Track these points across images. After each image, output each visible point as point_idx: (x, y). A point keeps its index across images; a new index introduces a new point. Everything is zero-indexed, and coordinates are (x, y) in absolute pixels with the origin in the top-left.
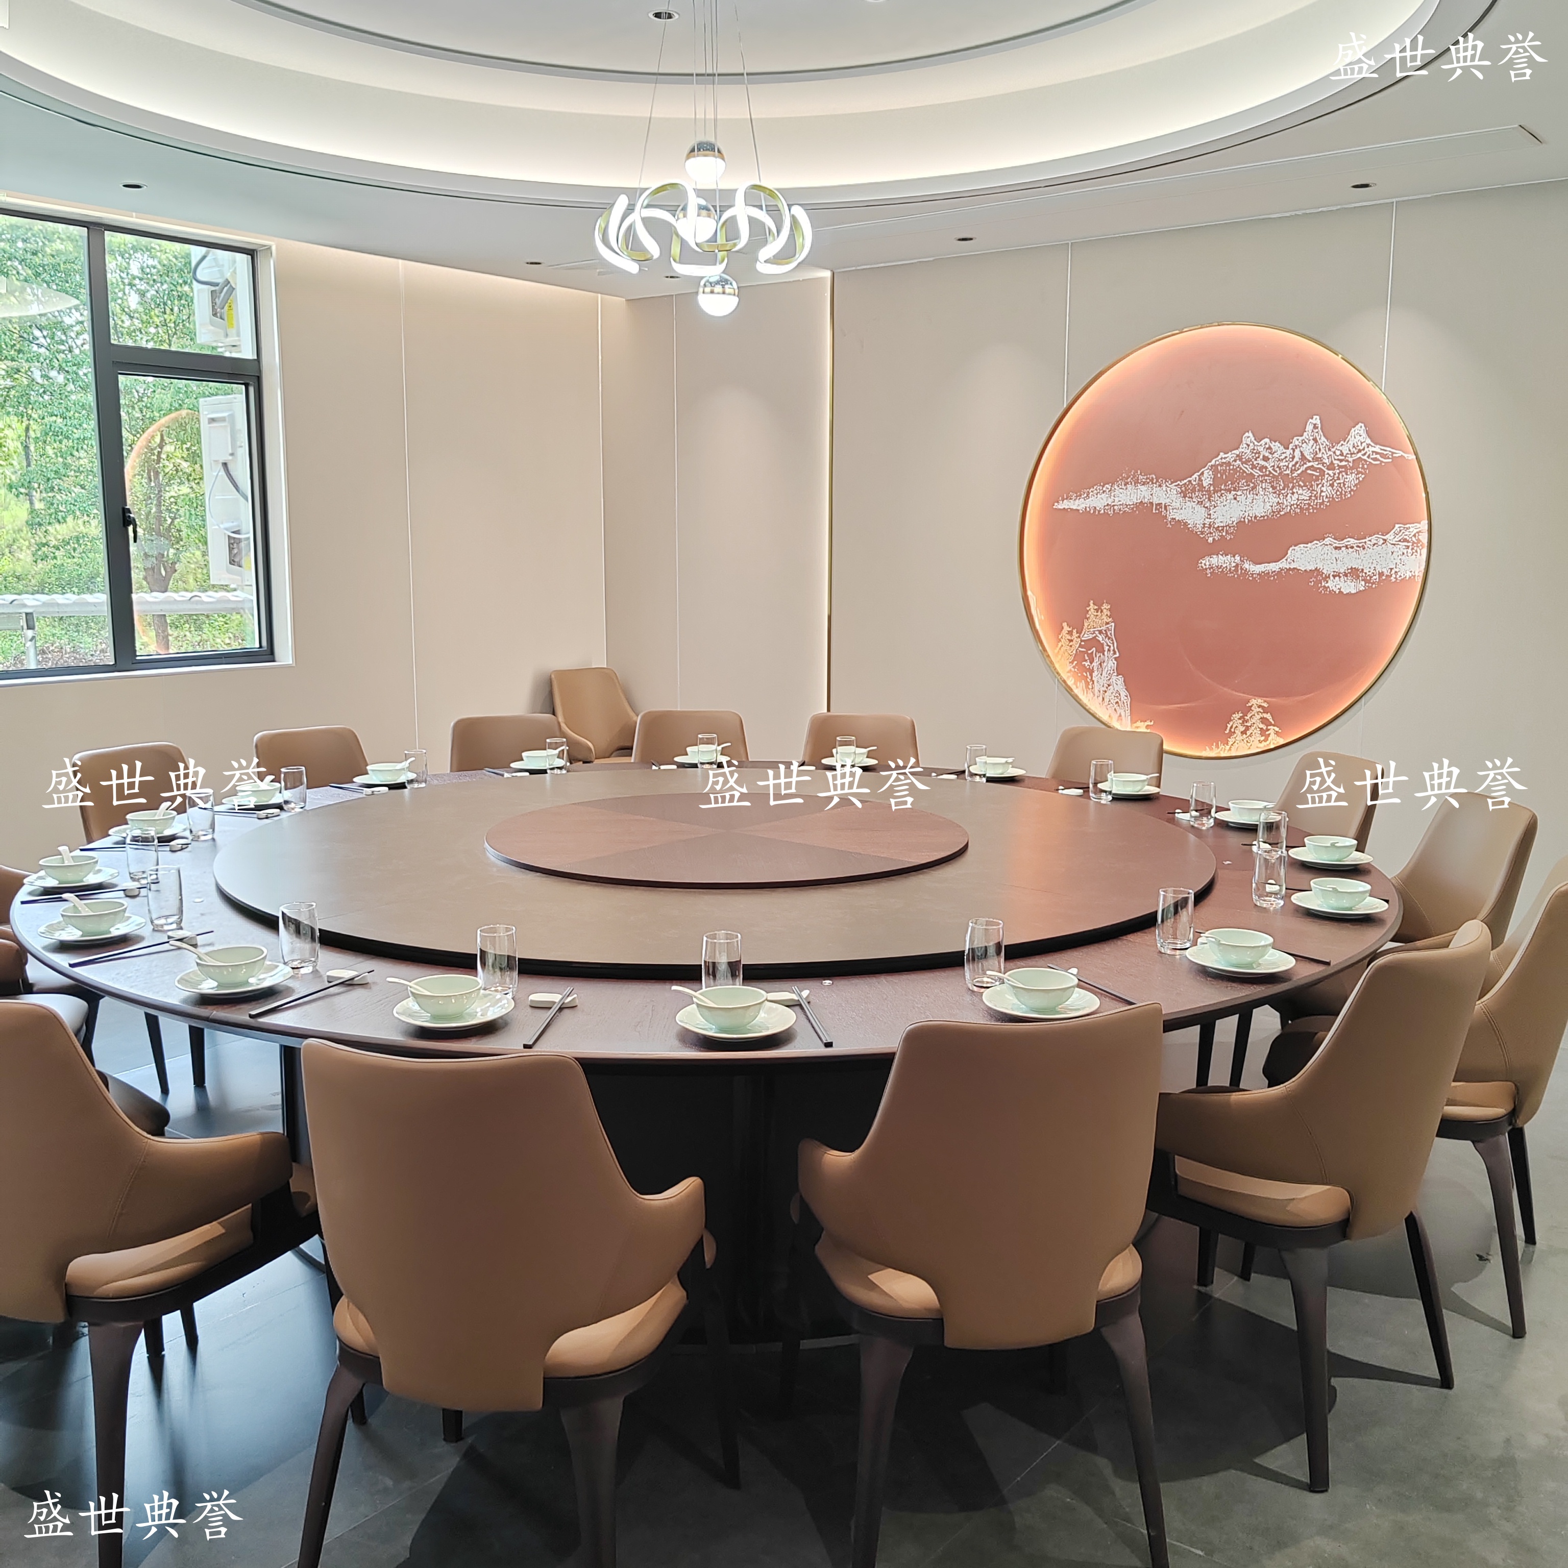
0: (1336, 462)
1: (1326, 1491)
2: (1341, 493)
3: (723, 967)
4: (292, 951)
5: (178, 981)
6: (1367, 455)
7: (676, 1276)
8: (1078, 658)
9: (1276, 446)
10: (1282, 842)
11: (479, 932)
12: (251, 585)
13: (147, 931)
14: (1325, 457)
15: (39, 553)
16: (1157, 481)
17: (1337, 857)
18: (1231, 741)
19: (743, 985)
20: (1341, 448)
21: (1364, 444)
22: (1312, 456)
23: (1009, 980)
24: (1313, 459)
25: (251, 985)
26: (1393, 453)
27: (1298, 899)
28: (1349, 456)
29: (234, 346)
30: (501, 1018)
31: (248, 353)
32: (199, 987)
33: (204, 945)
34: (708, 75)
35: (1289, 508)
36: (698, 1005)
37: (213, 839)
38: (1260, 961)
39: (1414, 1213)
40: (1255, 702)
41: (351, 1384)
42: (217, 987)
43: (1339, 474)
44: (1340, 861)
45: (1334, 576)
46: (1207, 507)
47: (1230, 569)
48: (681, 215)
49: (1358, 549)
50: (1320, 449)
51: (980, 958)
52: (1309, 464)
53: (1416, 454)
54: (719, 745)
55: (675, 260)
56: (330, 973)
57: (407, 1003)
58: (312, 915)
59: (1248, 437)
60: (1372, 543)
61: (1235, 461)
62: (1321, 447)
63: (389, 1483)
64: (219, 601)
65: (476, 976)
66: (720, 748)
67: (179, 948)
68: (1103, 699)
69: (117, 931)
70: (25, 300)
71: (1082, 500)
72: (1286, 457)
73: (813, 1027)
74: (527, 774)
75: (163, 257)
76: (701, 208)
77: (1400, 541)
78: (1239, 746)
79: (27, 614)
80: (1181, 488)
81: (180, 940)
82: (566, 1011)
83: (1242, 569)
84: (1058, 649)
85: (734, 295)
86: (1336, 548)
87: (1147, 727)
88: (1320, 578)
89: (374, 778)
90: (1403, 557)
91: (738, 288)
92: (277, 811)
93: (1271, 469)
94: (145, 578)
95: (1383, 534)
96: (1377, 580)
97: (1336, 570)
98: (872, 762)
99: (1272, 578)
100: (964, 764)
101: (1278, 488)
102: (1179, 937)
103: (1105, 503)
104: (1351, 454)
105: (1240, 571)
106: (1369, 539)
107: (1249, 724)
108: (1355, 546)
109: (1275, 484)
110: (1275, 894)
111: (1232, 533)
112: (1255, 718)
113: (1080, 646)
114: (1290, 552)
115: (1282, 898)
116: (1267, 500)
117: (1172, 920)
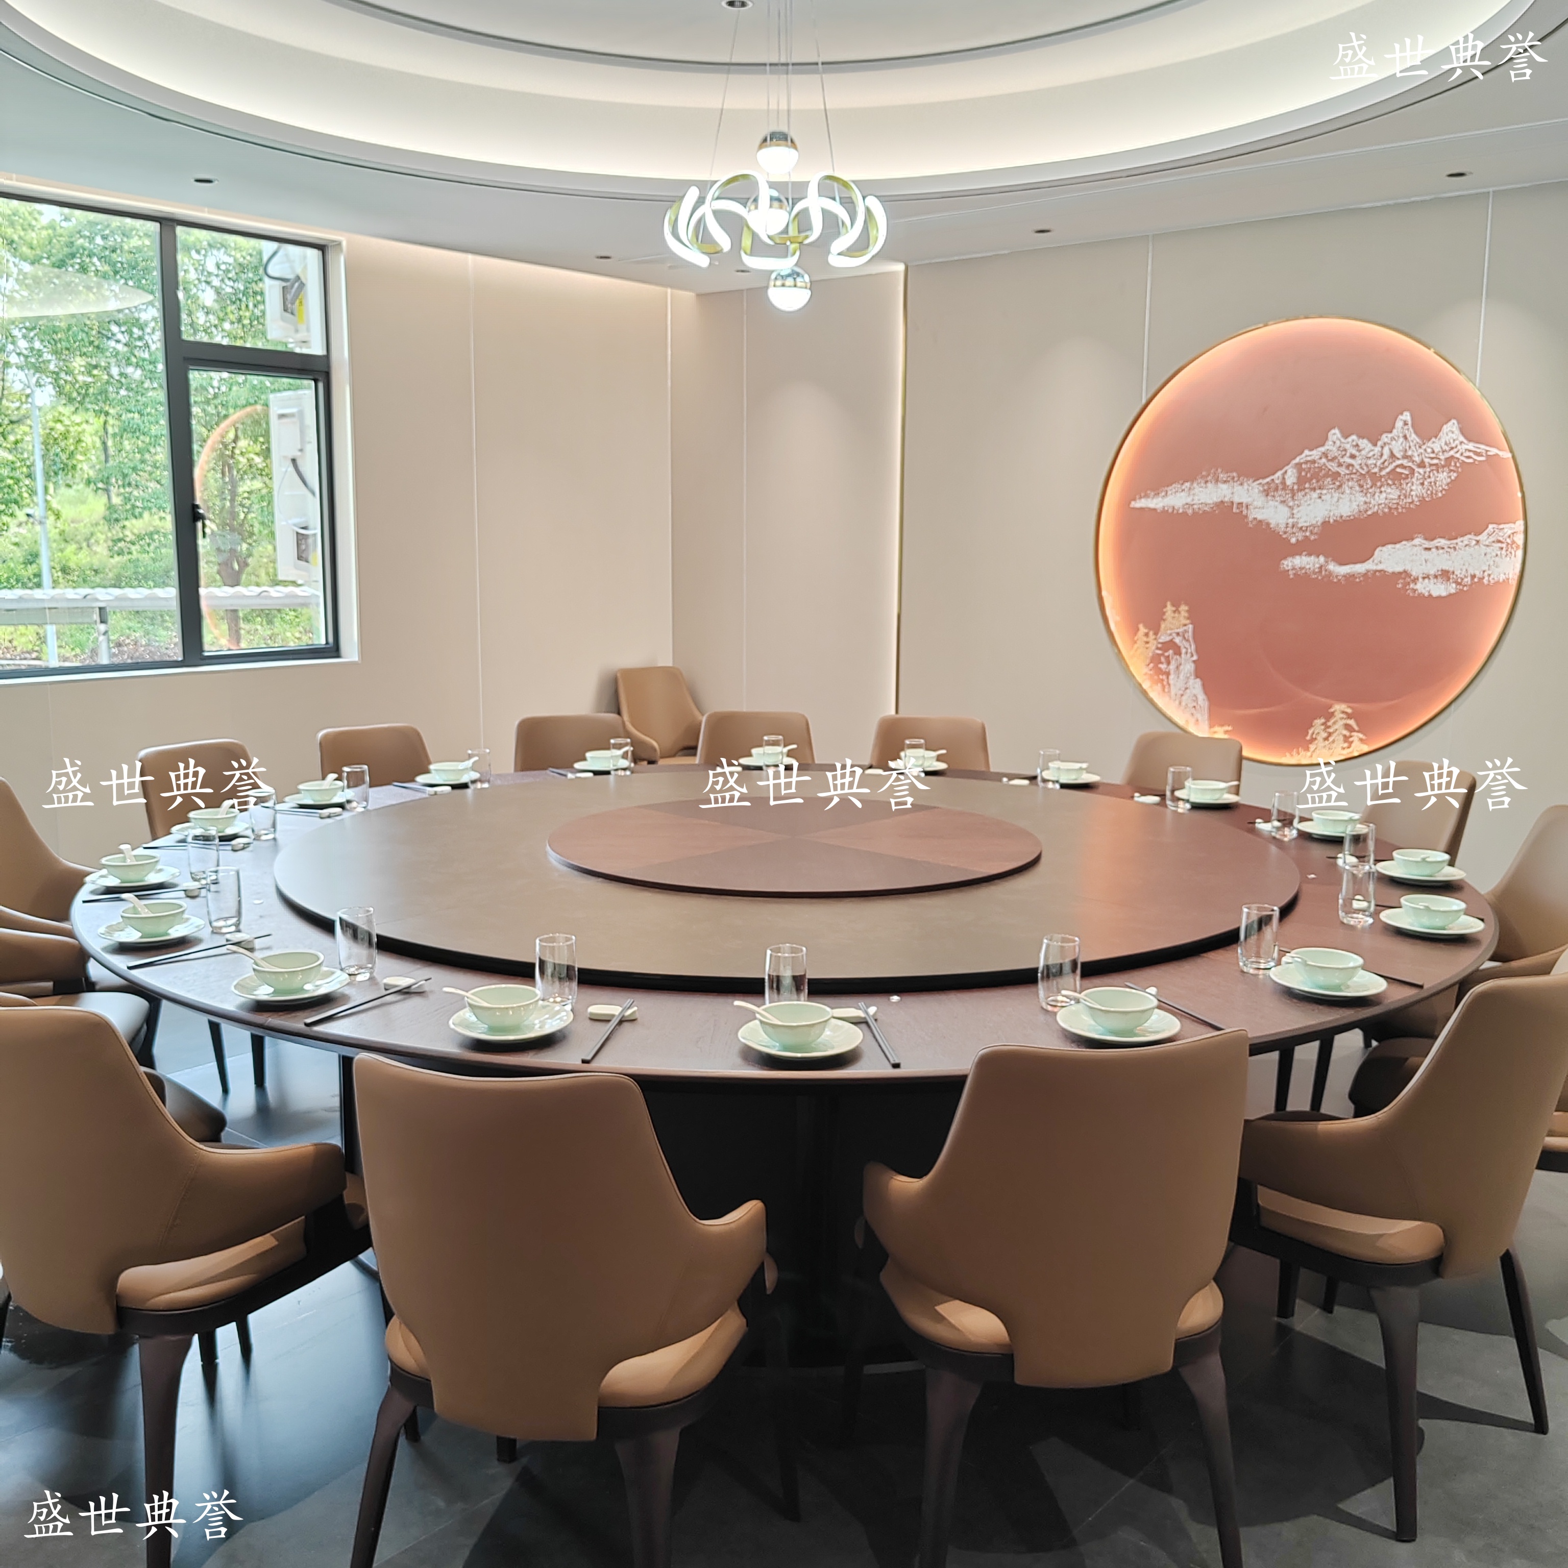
0: (1427, 460)
1: (1414, 1540)
2: (1432, 493)
3: (787, 982)
4: (349, 957)
5: (235, 987)
6: (1460, 453)
7: (736, 1304)
8: (1155, 660)
9: (1364, 443)
10: (1370, 855)
11: (538, 941)
12: (316, 581)
13: (205, 933)
14: (1416, 454)
15: (116, 548)
16: (1238, 480)
17: (1428, 872)
18: (1312, 747)
19: (808, 1001)
20: (1432, 446)
21: (1457, 442)
22: (1402, 454)
23: (1085, 1000)
24: (1403, 457)
25: (307, 991)
26: (1487, 451)
27: (1388, 917)
28: (1441, 454)
29: (304, 342)
30: (560, 1031)
31: (317, 349)
32: (255, 993)
33: (262, 949)
34: (783, 64)
35: (1376, 507)
36: (761, 1022)
37: (274, 839)
38: (1349, 983)
39: (1511, 1251)
40: (1339, 708)
41: (403, 1406)
42: (273, 993)
43: (1430, 472)
44: (1431, 876)
45: (1424, 578)
46: (1290, 507)
47: (1314, 571)
48: (753, 207)
49: (1449, 550)
50: (1410, 447)
51: (1055, 976)
52: (1399, 462)
53: (1511, 451)
54: (785, 746)
55: (746, 253)
56: (386, 981)
57: (464, 1014)
58: (370, 922)
59: (1334, 434)
60: (1464, 544)
61: (1321, 458)
62: (1411, 444)
63: (441, 1504)
64: (287, 596)
65: (534, 986)
66: (785, 750)
67: (235, 952)
68: (1180, 702)
69: (176, 932)
70: (103, 296)
71: (1160, 499)
72: (1374, 455)
73: (880, 1046)
74: (591, 775)
75: (238, 255)
76: (772, 199)
77: (1494, 542)
78: (1321, 753)
79: (100, 609)
80: (1263, 487)
81: (237, 944)
82: (626, 1025)
83: (1326, 570)
84: (1134, 651)
85: (806, 288)
86: (1426, 549)
87: (1226, 732)
88: (1408, 580)
89: (437, 777)
90: (1497, 559)
91: (811, 282)
92: (338, 810)
93: (1358, 467)
94: (219, 573)
95: (1475, 535)
96: (1469, 583)
97: (1425, 572)
98: (942, 766)
99: (1358, 580)
100: (1036, 769)
101: (1365, 487)
102: (1262, 956)
103: (1184, 502)
104: (1443, 452)
105: (1323, 573)
106: (1459, 540)
107: (1331, 730)
108: (1446, 547)
109: (1362, 482)
110: (1363, 911)
111: (1316, 534)
112: (1338, 724)
113: (1158, 648)
114: (1377, 552)
115: (1370, 916)
116: (1353, 499)
117: (1255, 937)
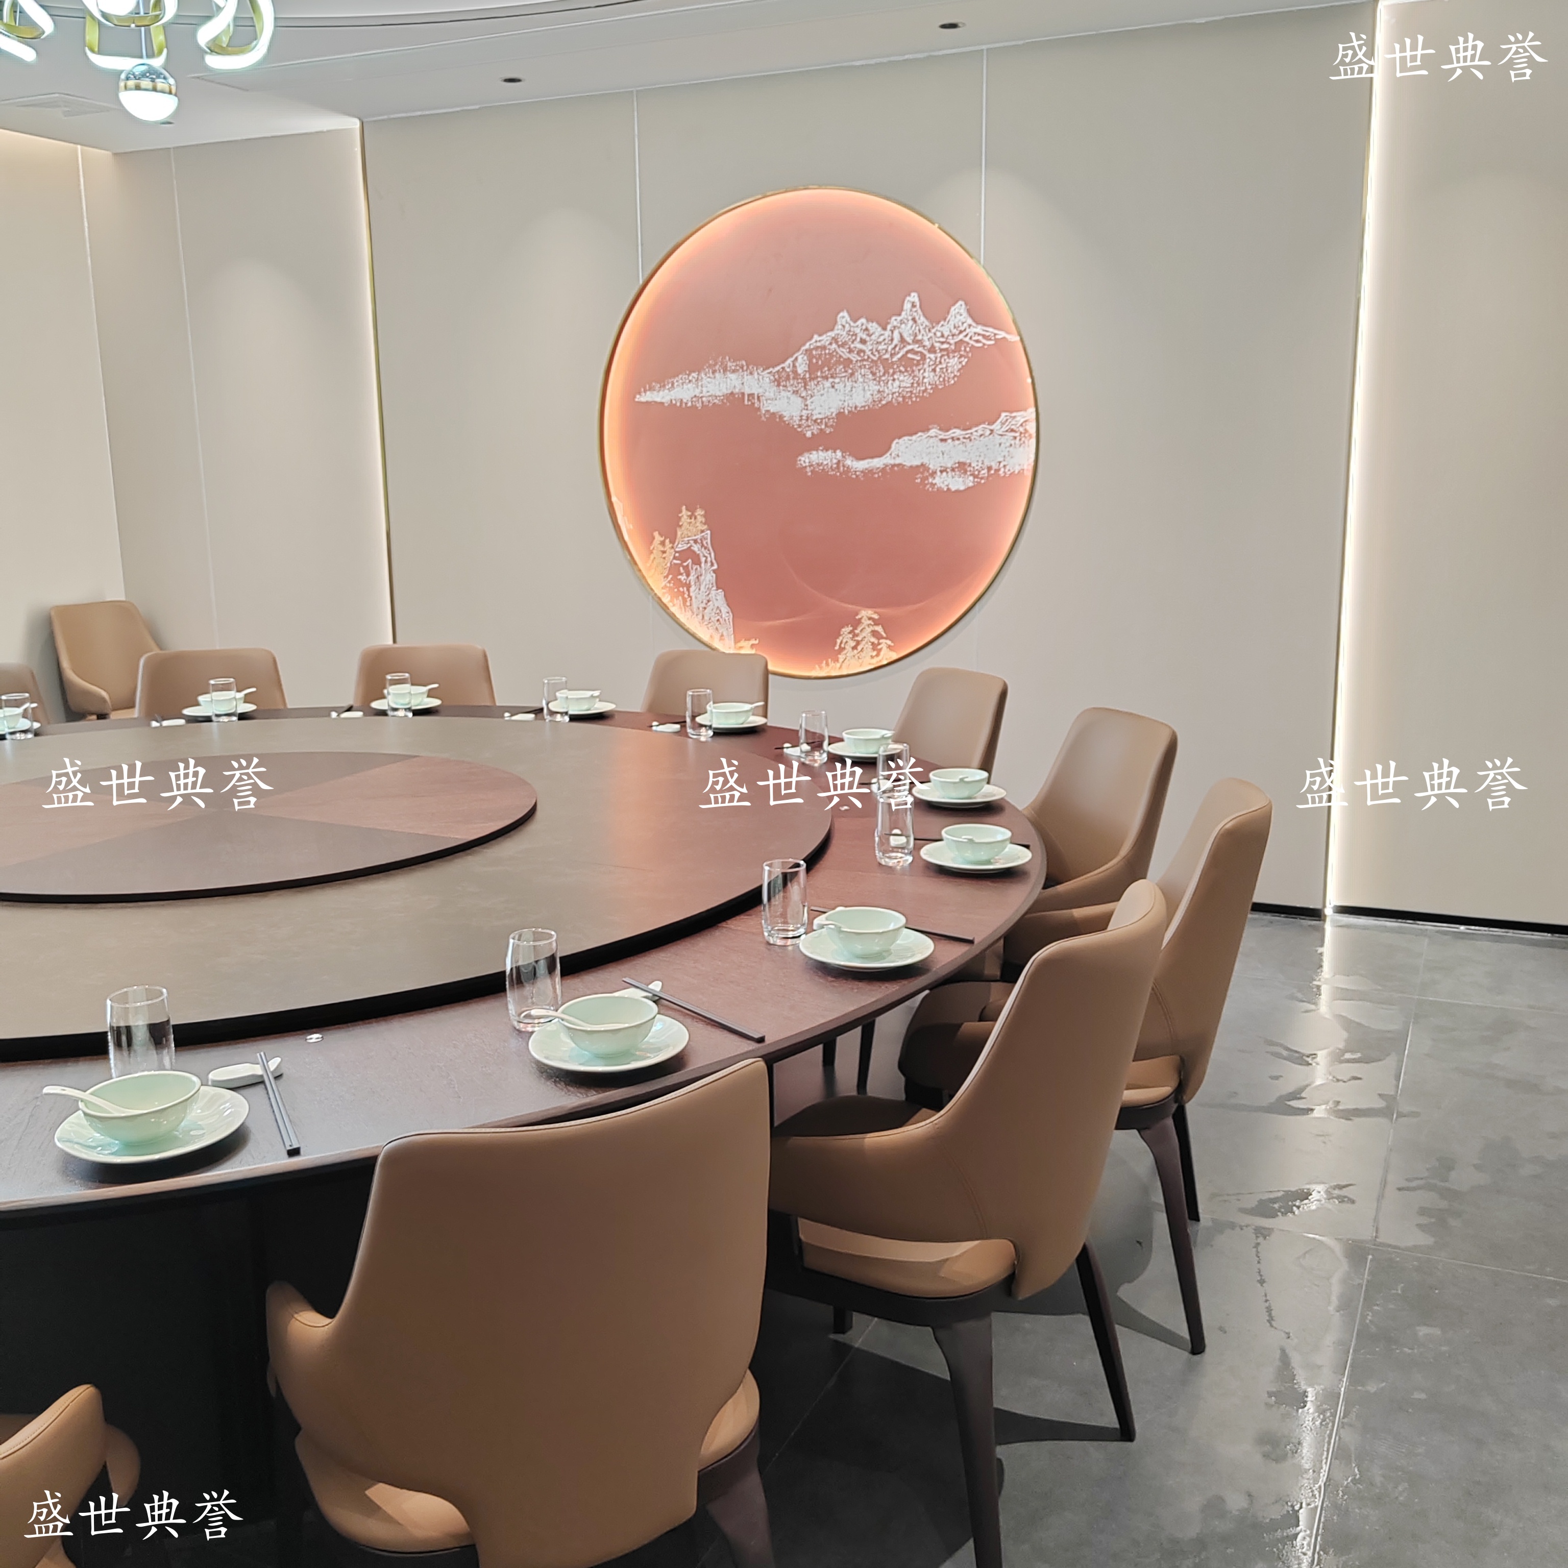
0: (937, 345)
2: (944, 380)
6: (969, 336)
8: (674, 571)
9: (874, 327)
14: (926, 338)
16: (748, 369)
17: (967, 795)
18: (841, 657)
20: (941, 329)
21: (965, 325)
22: (912, 338)
23: (563, 1018)
24: (913, 341)
26: (995, 334)
27: (929, 853)
28: (950, 337)
35: (890, 396)
36: (85, 1114)
38: (891, 949)
40: (865, 614)
43: (941, 357)
44: (971, 800)
45: (941, 472)
46: (803, 397)
47: (831, 467)
49: (965, 440)
50: (919, 331)
51: (528, 980)
52: (909, 347)
53: (1020, 334)
54: (239, 690)
55: (92, 51)
59: (843, 317)
60: (979, 434)
61: (831, 344)
62: (921, 327)
66: (241, 695)
68: (703, 616)
71: (666, 391)
72: (884, 340)
73: (276, 1124)
77: (1007, 431)
78: (849, 663)
80: (774, 376)
83: (844, 466)
84: (650, 562)
85: (170, 93)
86: (942, 440)
87: (752, 646)
88: (926, 474)
90: (1011, 449)
93: (869, 353)
95: (988, 424)
96: (986, 475)
97: (943, 465)
98: (434, 702)
99: (876, 476)
100: (542, 702)
101: (878, 374)
102: (789, 921)
103: (693, 395)
104: (953, 335)
105: (842, 469)
106: (974, 429)
107: (859, 638)
108: (961, 437)
109: (874, 369)
110: (901, 848)
111: (832, 426)
112: (865, 632)
113: (675, 558)
114: (893, 445)
115: (910, 853)
116: (867, 388)
117: (781, 894)
